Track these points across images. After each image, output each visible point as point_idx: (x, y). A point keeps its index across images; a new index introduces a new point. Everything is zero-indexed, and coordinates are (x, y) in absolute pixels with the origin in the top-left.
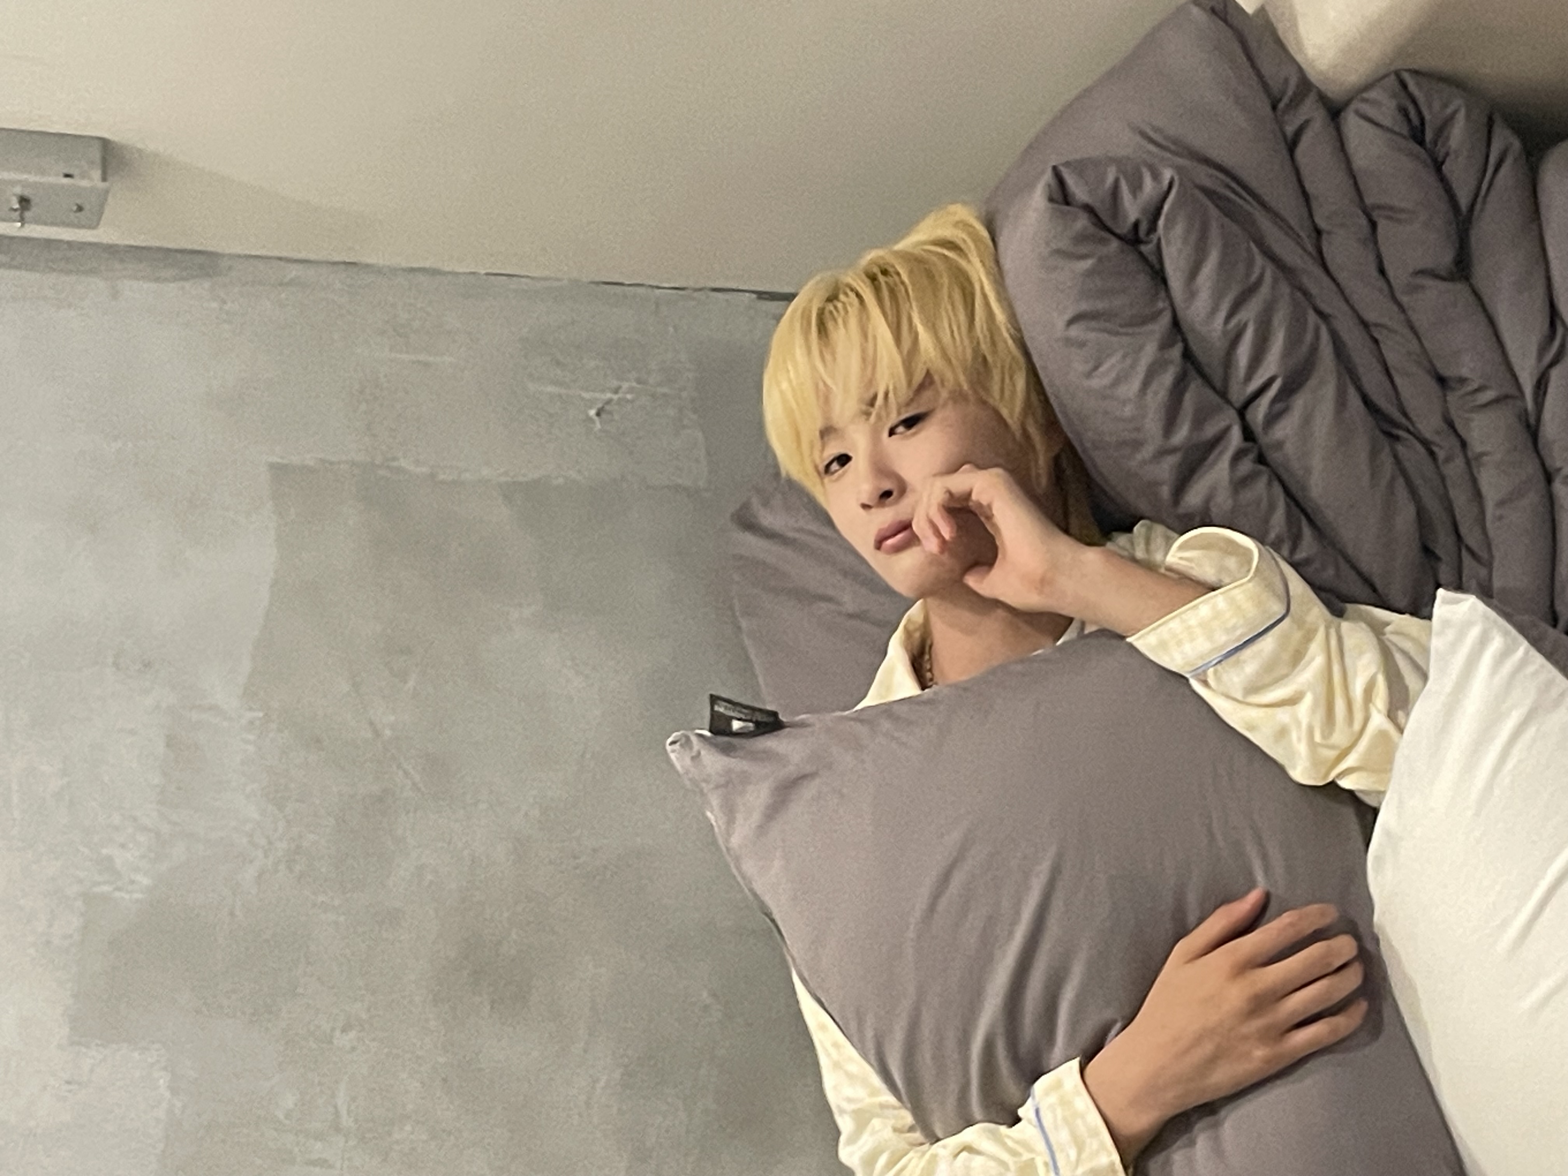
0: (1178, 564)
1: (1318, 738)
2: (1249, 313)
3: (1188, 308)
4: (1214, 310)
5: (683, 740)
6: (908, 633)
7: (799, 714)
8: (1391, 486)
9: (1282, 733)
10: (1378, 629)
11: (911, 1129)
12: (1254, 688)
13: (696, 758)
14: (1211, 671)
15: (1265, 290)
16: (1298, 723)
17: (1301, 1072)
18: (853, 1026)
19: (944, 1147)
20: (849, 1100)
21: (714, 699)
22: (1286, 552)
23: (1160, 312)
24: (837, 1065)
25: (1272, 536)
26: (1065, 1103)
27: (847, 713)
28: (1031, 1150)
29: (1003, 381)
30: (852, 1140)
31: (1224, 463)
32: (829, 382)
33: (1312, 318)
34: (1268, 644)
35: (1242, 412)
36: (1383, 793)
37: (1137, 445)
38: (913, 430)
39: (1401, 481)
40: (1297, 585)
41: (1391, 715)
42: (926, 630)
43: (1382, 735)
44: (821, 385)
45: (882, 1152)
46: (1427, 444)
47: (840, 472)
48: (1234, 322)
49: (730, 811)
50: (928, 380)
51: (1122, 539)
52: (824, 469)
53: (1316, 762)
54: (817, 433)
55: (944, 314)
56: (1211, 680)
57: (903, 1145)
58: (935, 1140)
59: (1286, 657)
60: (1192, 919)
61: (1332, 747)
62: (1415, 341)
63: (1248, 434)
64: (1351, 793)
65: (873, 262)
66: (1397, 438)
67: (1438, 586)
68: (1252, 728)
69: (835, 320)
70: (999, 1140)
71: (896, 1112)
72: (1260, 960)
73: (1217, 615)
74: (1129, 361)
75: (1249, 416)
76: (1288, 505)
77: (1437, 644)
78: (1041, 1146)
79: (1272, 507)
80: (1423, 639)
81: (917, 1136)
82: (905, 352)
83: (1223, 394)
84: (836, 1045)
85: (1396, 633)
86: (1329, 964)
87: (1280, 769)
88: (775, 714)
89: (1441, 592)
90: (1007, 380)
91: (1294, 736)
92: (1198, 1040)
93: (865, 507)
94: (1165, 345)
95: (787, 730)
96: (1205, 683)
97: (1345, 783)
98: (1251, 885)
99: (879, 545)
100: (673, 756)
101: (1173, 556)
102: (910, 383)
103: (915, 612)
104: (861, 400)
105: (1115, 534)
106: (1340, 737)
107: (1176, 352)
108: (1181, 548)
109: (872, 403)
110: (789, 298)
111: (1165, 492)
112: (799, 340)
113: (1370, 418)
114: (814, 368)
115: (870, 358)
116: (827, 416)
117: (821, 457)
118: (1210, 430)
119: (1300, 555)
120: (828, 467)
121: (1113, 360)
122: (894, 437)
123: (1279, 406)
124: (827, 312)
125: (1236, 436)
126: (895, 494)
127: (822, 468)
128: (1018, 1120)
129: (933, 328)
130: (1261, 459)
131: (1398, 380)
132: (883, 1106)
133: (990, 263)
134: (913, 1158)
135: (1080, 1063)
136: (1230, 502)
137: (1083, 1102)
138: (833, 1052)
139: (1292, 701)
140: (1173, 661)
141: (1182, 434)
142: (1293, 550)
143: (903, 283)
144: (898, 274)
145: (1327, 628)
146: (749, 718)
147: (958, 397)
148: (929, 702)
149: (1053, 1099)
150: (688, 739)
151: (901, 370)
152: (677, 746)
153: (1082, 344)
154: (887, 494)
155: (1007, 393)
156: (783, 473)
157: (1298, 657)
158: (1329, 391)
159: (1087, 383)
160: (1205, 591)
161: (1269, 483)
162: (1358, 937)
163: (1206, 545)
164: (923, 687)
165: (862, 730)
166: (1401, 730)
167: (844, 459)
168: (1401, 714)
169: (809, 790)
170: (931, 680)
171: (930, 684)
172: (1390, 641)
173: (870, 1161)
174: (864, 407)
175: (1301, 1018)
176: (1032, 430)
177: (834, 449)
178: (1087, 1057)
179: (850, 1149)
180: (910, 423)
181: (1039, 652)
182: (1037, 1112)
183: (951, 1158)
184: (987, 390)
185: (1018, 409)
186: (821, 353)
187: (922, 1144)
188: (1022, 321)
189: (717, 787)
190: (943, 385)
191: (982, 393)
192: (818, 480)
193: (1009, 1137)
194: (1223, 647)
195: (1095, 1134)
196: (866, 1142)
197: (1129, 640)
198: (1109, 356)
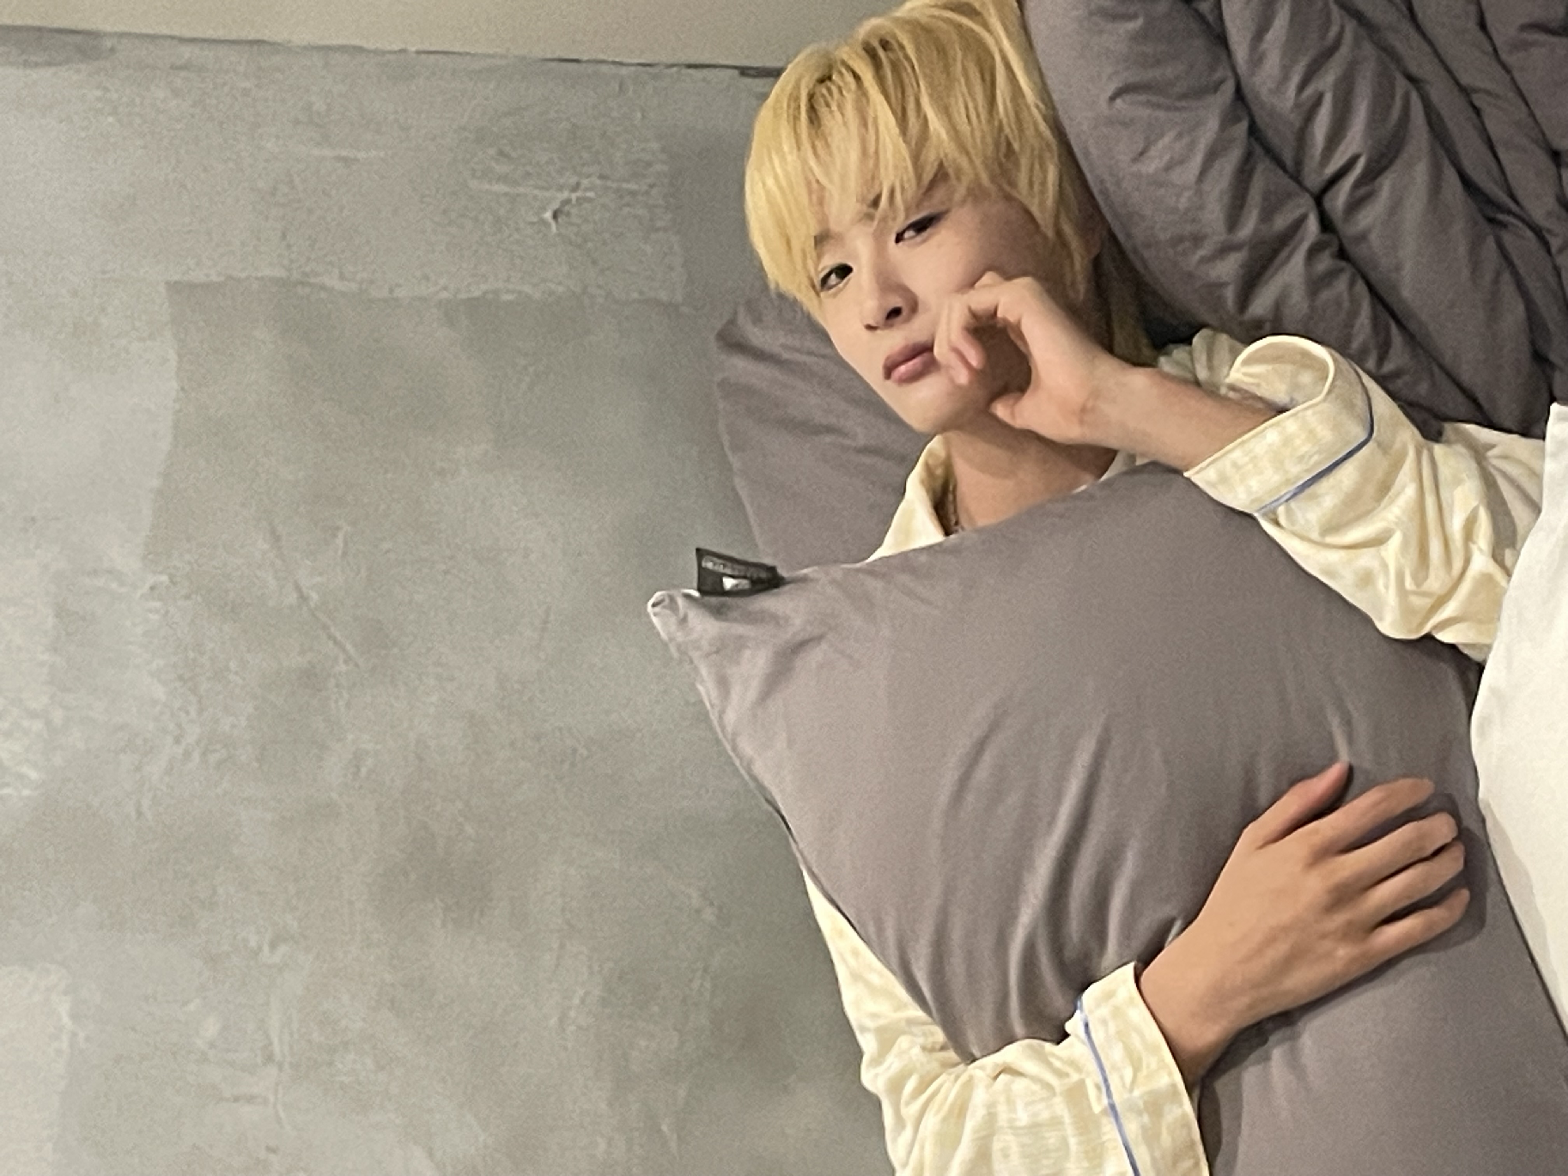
0: (1243, 382)
1: (1409, 584)
2: (1327, 81)
3: (1253, 74)
4: (1285, 78)
5: (667, 601)
6: (929, 469)
7: (802, 569)
8: (1496, 281)
9: (1366, 579)
10: (1479, 453)
11: (943, 1048)
12: (1332, 527)
13: (684, 620)
14: (1281, 510)
15: (1344, 50)
16: (1385, 566)
17: (1391, 974)
18: (872, 929)
19: (982, 1068)
20: (874, 1016)
21: (701, 553)
22: (1371, 363)
23: (1222, 82)
24: (856, 977)
25: (1355, 345)
26: (1117, 1013)
27: (858, 565)
28: (1079, 1069)
29: (1031, 169)
30: (877, 1061)
31: (1299, 258)
32: (823, 180)
33: (1401, 85)
34: (1347, 474)
35: (1319, 199)
36: (1489, 647)
37: (1197, 240)
38: (925, 234)
39: (1507, 276)
40: (1383, 403)
41: (1497, 557)
42: (948, 467)
43: (1486, 580)
44: (815, 186)
45: (910, 1075)
46: (1538, 232)
47: (841, 285)
48: (1309, 91)
49: (723, 683)
50: (941, 175)
51: (1179, 353)
52: (820, 282)
53: (1406, 611)
54: (812, 242)
55: (959, 95)
56: (1282, 520)
57: (935, 1066)
58: (971, 1059)
59: (1371, 490)
60: (1263, 797)
61: (1425, 594)
62: (1523, 107)
63: (1326, 224)
64: (1453, 647)
65: (873, 32)
66: (1503, 225)
67: (1553, 399)
68: (1332, 574)
69: (828, 105)
70: (1043, 1059)
71: (926, 1028)
72: (1342, 845)
73: (1287, 441)
74: (1186, 140)
75: (1327, 204)
76: (1374, 309)
77: (1550, 467)
78: (1092, 1066)
79: (1354, 314)
80: (1534, 463)
81: (951, 1055)
82: (913, 143)
83: (1296, 177)
84: (856, 953)
85: (1505, 457)
86: (1421, 849)
87: (1366, 621)
88: (772, 569)
89: (1555, 407)
90: (1037, 166)
91: (1381, 583)
92: (1271, 940)
93: (870, 327)
94: (1228, 120)
95: (786, 588)
96: (1277, 523)
97: (1445, 637)
98: (1333, 759)
99: (889, 371)
100: (655, 620)
101: (1238, 370)
102: (919, 178)
103: (936, 444)
104: (862, 200)
105: (1171, 346)
106: (1435, 583)
107: (1242, 127)
108: (1247, 362)
109: (876, 203)
110: (775, 73)
111: (1230, 294)
112: (785, 130)
113: (1469, 201)
114: (804, 162)
115: (872, 150)
116: (823, 219)
117: (816, 269)
118: (1281, 222)
119: (1388, 367)
120: (825, 280)
121: (1166, 140)
122: (901, 244)
123: (1362, 191)
124: (818, 95)
125: (1312, 225)
126: (905, 313)
127: (817, 282)
128: (1066, 1035)
129: (946, 111)
130: (1342, 254)
131: (1502, 155)
132: (911, 1022)
133: (1015, 28)
134: (945, 1082)
135: (1135, 968)
136: (1306, 305)
137: (1139, 1014)
138: (852, 961)
139: (1379, 541)
140: (1238, 500)
141: (1247, 229)
142: (1381, 360)
143: (907, 58)
144: (902, 47)
145: (1419, 454)
146: (742, 574)
147: (976, 194)
148: (955, 551)
149: (1104, 1011)
150: (672, 599)
151: (909, 164)
152: (657, 609)
153: (1126, 124)
154: (895, 313)
155: (1036, 187)
156: (772, 286)
157: (1385, 488)
158: (1421, 172)
159: (1135, 168)
160: (1273, 413)
161: (1352, 284)
162: (1456, 815)
163: (1276, 357)
164: (947, 533)
165: (875, 585)
166: (1508, 573)
167: (844, 271)
168: (1508, 554)
169: (815, 656)
170: (957, 523)
171: (956, 528)
172: (1494, 467)
173: (896, 1086)
174: (865, 209)
175: (1389, 911)
176: (1068, 230)
177: (830, 261)
178: (1144, 961)
179: (873, 1072)
180: (921, 226)
181: (1083, 488)
182: (1087, 1026)
183: (990, 1080)
184: (1013, 184)
185: (1050, 201)
186: (814, 147)
187: (956, 1065)
188: (1055, 97)
189: (708, 655)
190: (958, 179)
191: (1007, 188)
192: (813, 293)
193: (1053, 1055)
194: (1298, 478)
195: (1155, 1050)
196: (893, 1063)
197: (1186, 474)
198: (1162, 135)
